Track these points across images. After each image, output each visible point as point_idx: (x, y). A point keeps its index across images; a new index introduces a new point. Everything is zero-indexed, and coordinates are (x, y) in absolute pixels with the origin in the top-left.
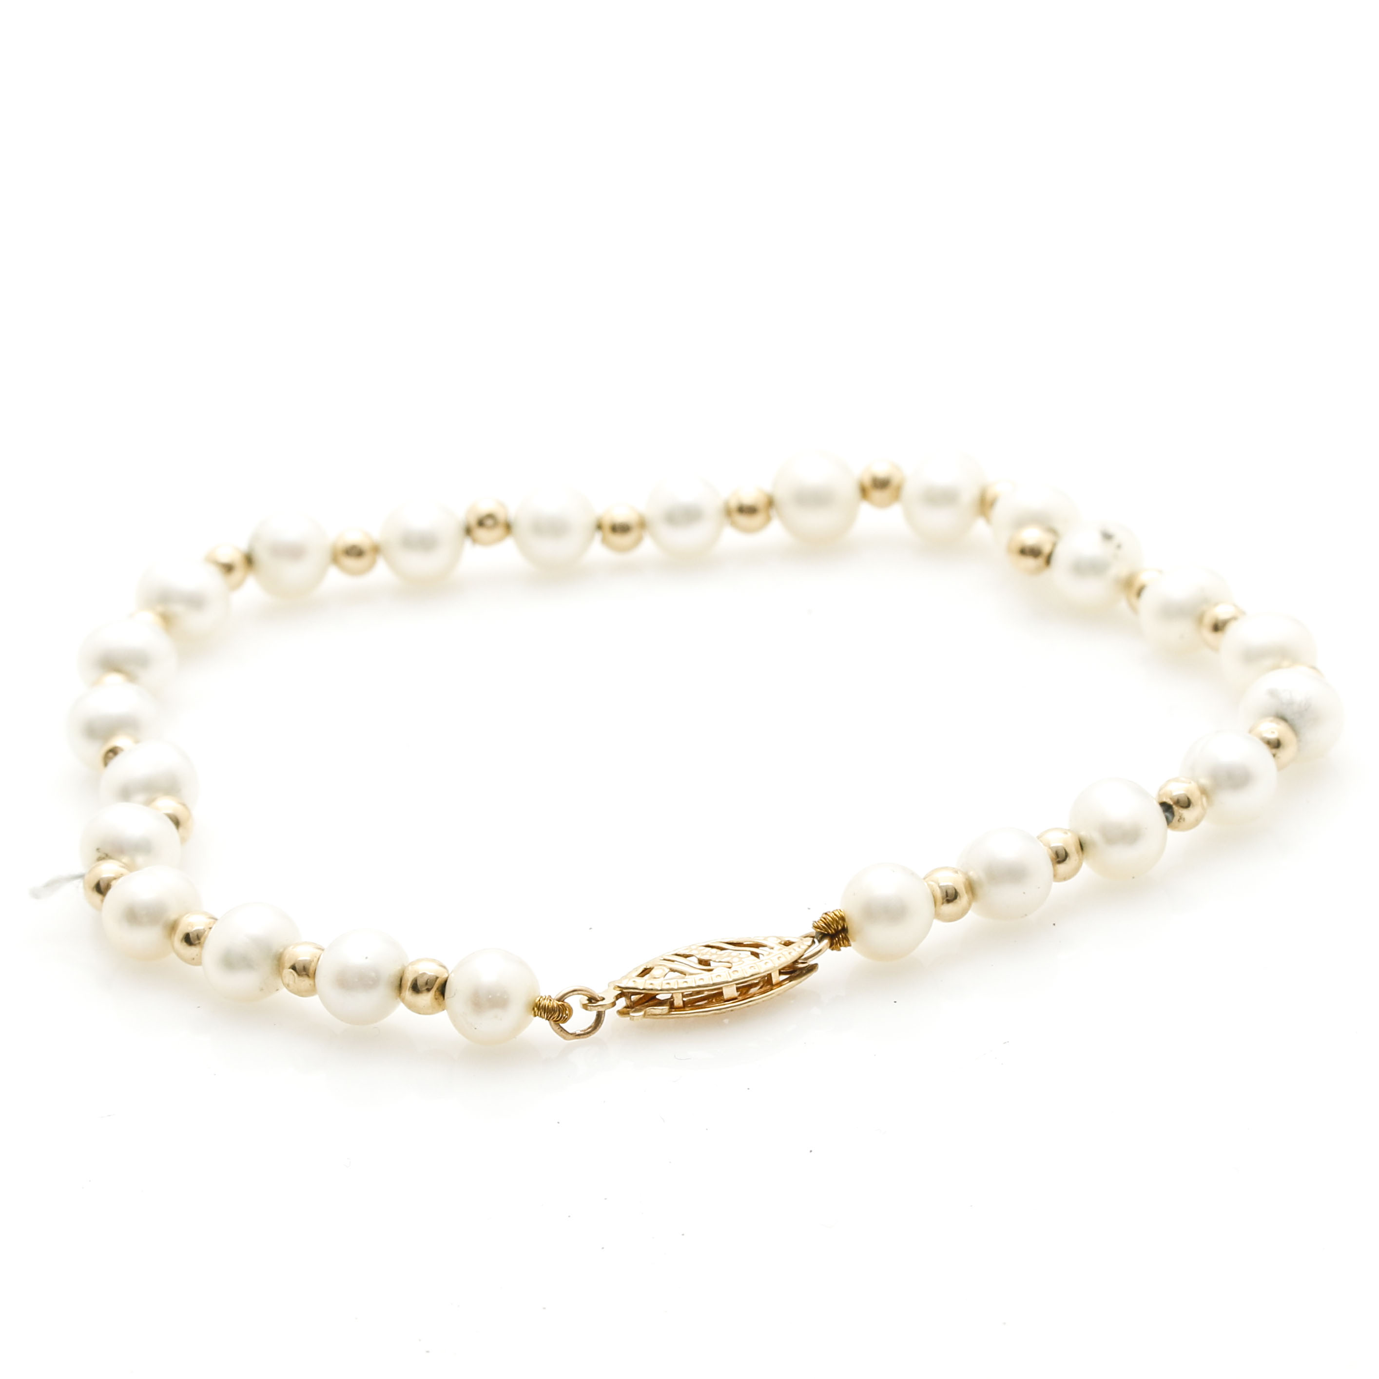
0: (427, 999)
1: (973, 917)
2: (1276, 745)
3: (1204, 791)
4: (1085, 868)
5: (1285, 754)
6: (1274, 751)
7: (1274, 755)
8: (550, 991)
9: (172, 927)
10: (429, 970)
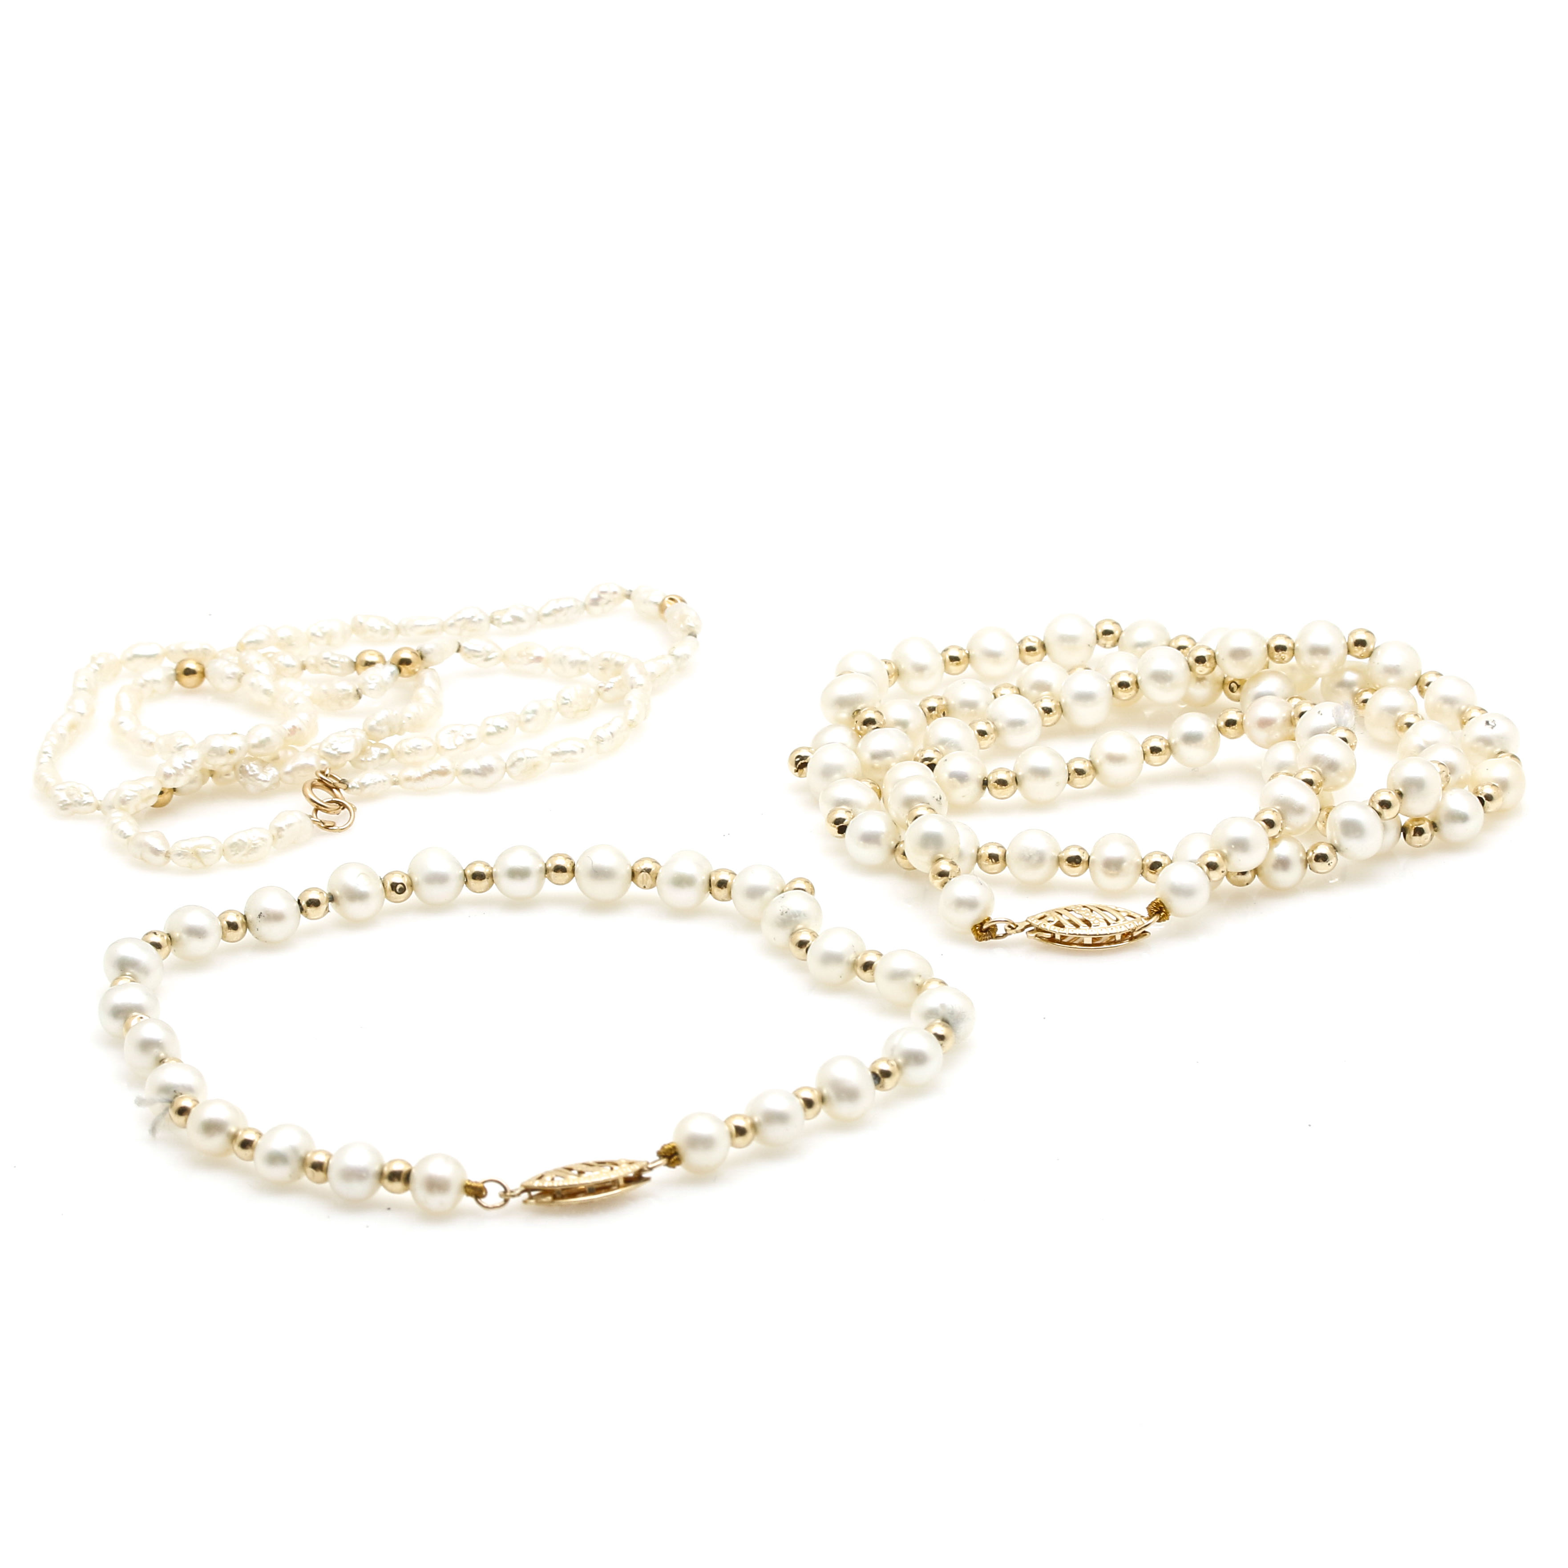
0: (398, 1185)
1: (755, 1144)
2: (941, 1038)
3: (899, 1067)
4: (823, 1112)
5: (948, 1043)
6: (941, 1042)
7: (941, 1045)
8: (476, 1178)
9: (234, 1137)
10: (398, 1167)
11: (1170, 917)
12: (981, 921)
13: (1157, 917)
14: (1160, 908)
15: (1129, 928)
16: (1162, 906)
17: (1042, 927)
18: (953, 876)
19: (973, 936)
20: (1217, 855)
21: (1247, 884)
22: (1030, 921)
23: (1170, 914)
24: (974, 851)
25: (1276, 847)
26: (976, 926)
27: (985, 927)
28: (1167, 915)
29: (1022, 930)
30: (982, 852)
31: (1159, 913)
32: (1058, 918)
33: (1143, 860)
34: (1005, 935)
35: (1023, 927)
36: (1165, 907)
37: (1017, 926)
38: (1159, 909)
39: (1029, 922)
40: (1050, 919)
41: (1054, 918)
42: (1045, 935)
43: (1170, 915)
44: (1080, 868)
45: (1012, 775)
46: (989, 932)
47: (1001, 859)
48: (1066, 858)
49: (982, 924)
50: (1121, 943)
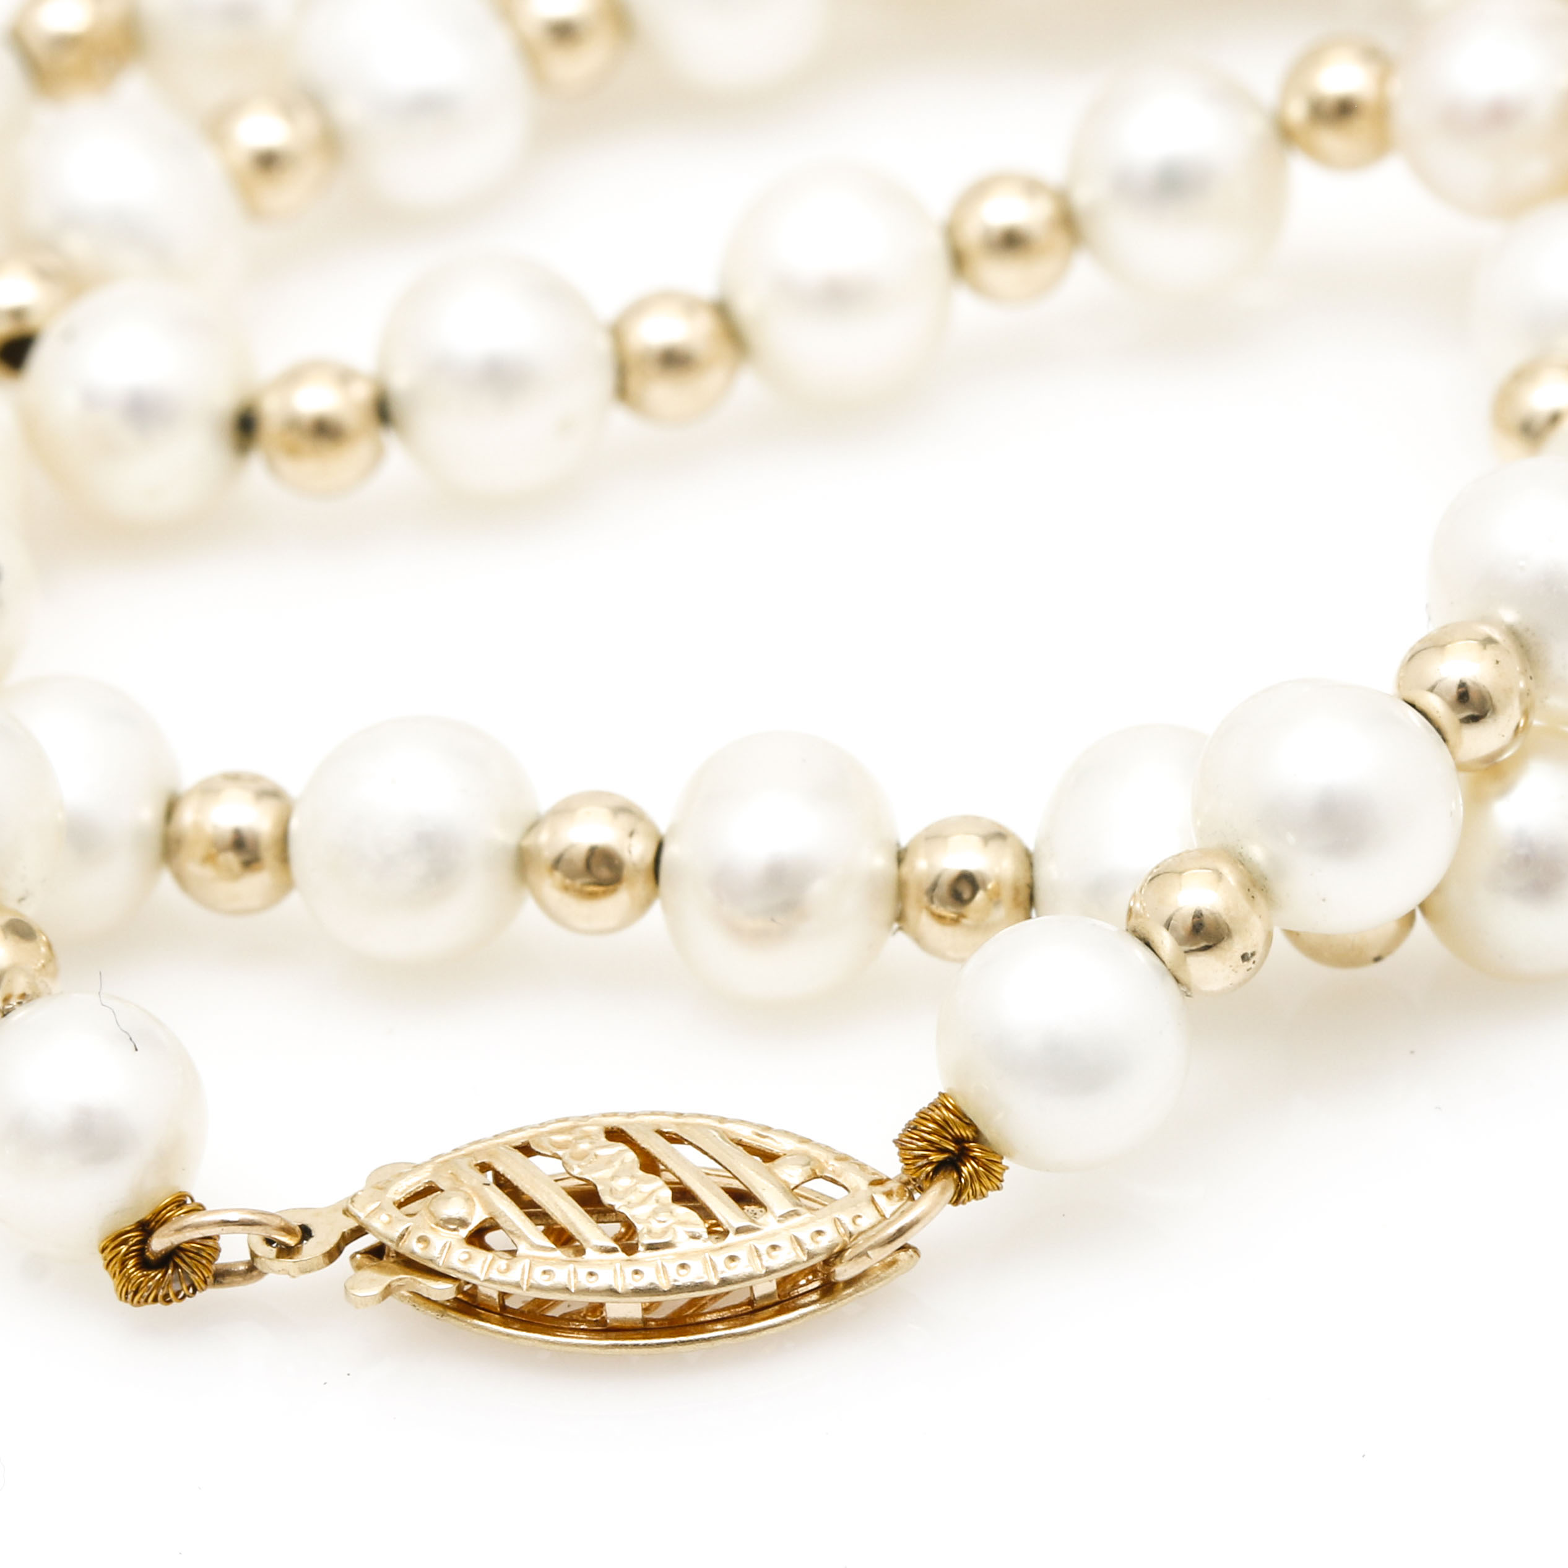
11: (1006, 1176)
12: (144, 1214)
13: (944, 1190)
14: (959, 1141)
15: (811, 1246)
16: (968, 1133)
17: (414, 1248)
18: (18, 990)
19: (106, 1283)
20: (1220, 876)
21: (1377, 959)
22: (362, 1215)
23: (1005, 1162)
24: (149, 814)
25: (1503, 792)
26: (118, 1238)
27: (159, 1243)
28: (988, 1170)
29: (333, 1255)
30: (187, 817)
31: (951, 1164)
32: (487, 1204)
33: (900, 857)
34: (252, 1269)
35: (335, 1239)
36: (978, 1137)
37: (306, 1232)
38: (951, 1147)
39: (355, 1217)
40: (453, 1208)
41: (469, 1199)
42: (428, 1288)
43: (1005, 1168)
44: (620, 900)
45: (362, 393)
46: (176, 1266)
47: (269, 856)
48: (549, 854)
49: (146, 1228)
50: (779, 1313)
